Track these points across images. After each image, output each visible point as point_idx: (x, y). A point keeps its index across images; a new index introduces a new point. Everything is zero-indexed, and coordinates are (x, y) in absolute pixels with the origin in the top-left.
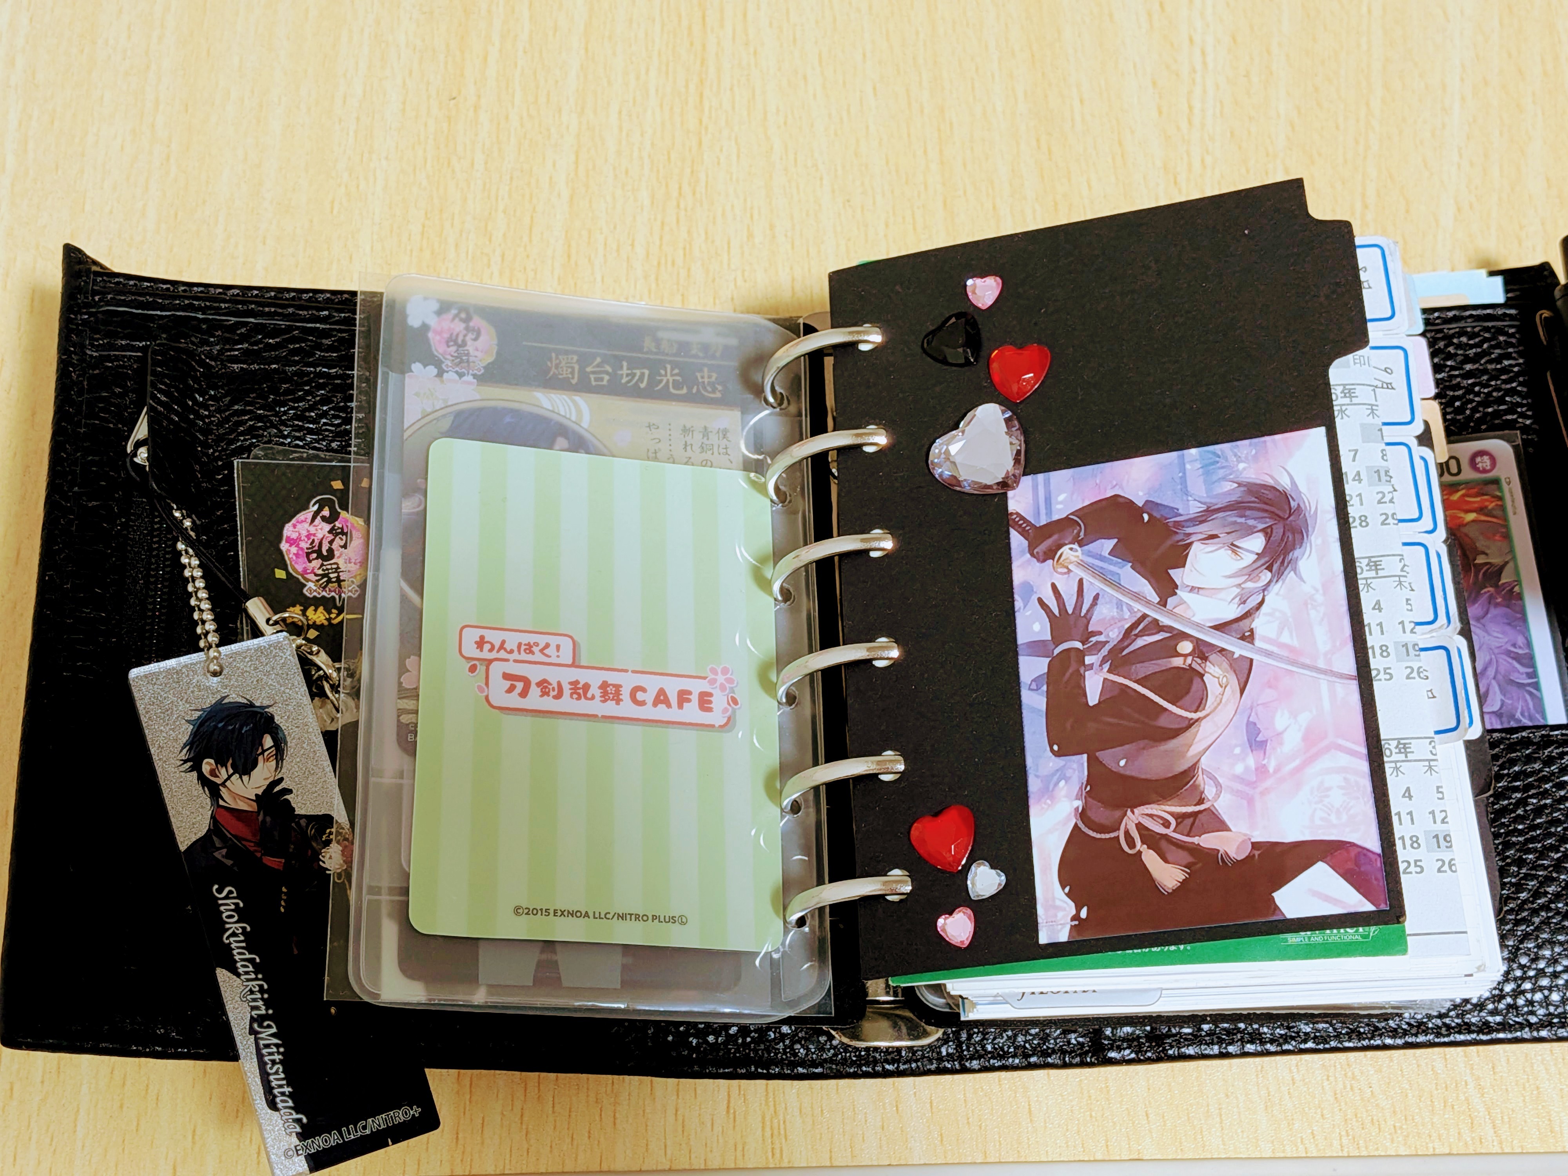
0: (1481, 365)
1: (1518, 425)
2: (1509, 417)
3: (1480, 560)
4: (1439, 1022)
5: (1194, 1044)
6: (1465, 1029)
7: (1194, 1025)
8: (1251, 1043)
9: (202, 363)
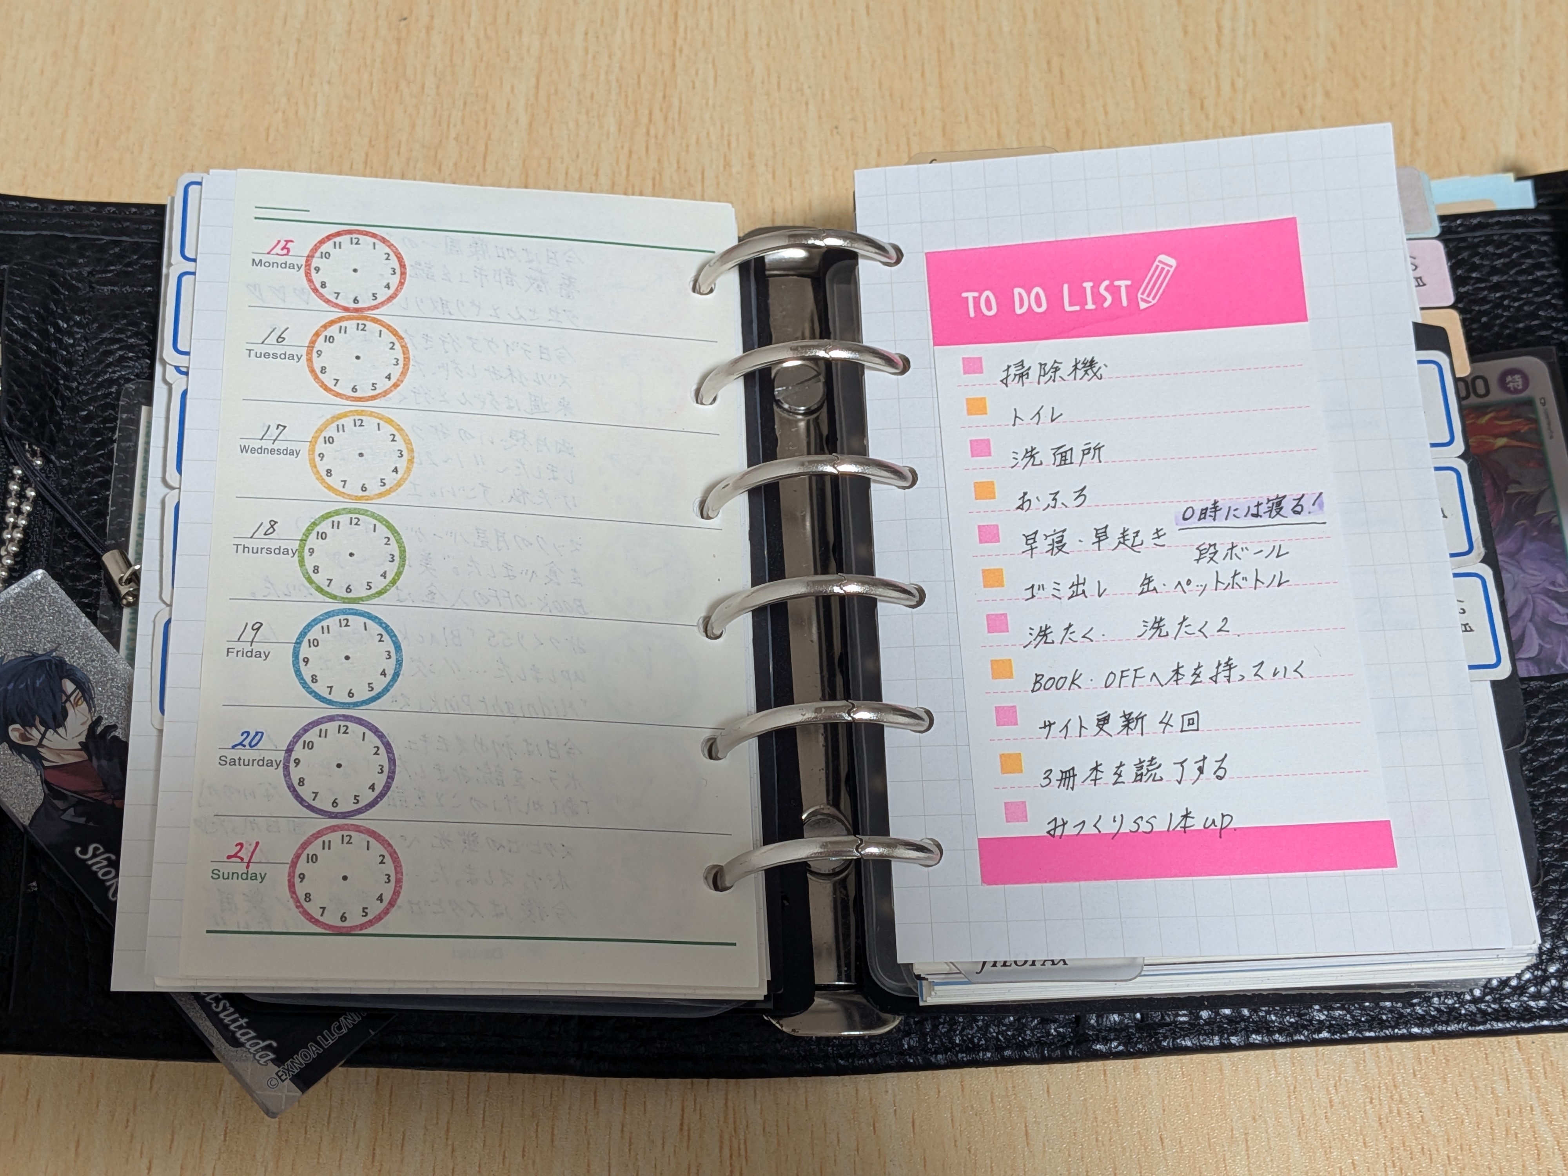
0: (1511, 276)
1: (1552, 342)
2: (1544, 333)
3: (1512, 490)
4: (1473, 1008)
5: (1192, 1034)
6: (1503, 1016)
7: (1191, 1013)
8: (1257, 1033)
9: (67, 285)
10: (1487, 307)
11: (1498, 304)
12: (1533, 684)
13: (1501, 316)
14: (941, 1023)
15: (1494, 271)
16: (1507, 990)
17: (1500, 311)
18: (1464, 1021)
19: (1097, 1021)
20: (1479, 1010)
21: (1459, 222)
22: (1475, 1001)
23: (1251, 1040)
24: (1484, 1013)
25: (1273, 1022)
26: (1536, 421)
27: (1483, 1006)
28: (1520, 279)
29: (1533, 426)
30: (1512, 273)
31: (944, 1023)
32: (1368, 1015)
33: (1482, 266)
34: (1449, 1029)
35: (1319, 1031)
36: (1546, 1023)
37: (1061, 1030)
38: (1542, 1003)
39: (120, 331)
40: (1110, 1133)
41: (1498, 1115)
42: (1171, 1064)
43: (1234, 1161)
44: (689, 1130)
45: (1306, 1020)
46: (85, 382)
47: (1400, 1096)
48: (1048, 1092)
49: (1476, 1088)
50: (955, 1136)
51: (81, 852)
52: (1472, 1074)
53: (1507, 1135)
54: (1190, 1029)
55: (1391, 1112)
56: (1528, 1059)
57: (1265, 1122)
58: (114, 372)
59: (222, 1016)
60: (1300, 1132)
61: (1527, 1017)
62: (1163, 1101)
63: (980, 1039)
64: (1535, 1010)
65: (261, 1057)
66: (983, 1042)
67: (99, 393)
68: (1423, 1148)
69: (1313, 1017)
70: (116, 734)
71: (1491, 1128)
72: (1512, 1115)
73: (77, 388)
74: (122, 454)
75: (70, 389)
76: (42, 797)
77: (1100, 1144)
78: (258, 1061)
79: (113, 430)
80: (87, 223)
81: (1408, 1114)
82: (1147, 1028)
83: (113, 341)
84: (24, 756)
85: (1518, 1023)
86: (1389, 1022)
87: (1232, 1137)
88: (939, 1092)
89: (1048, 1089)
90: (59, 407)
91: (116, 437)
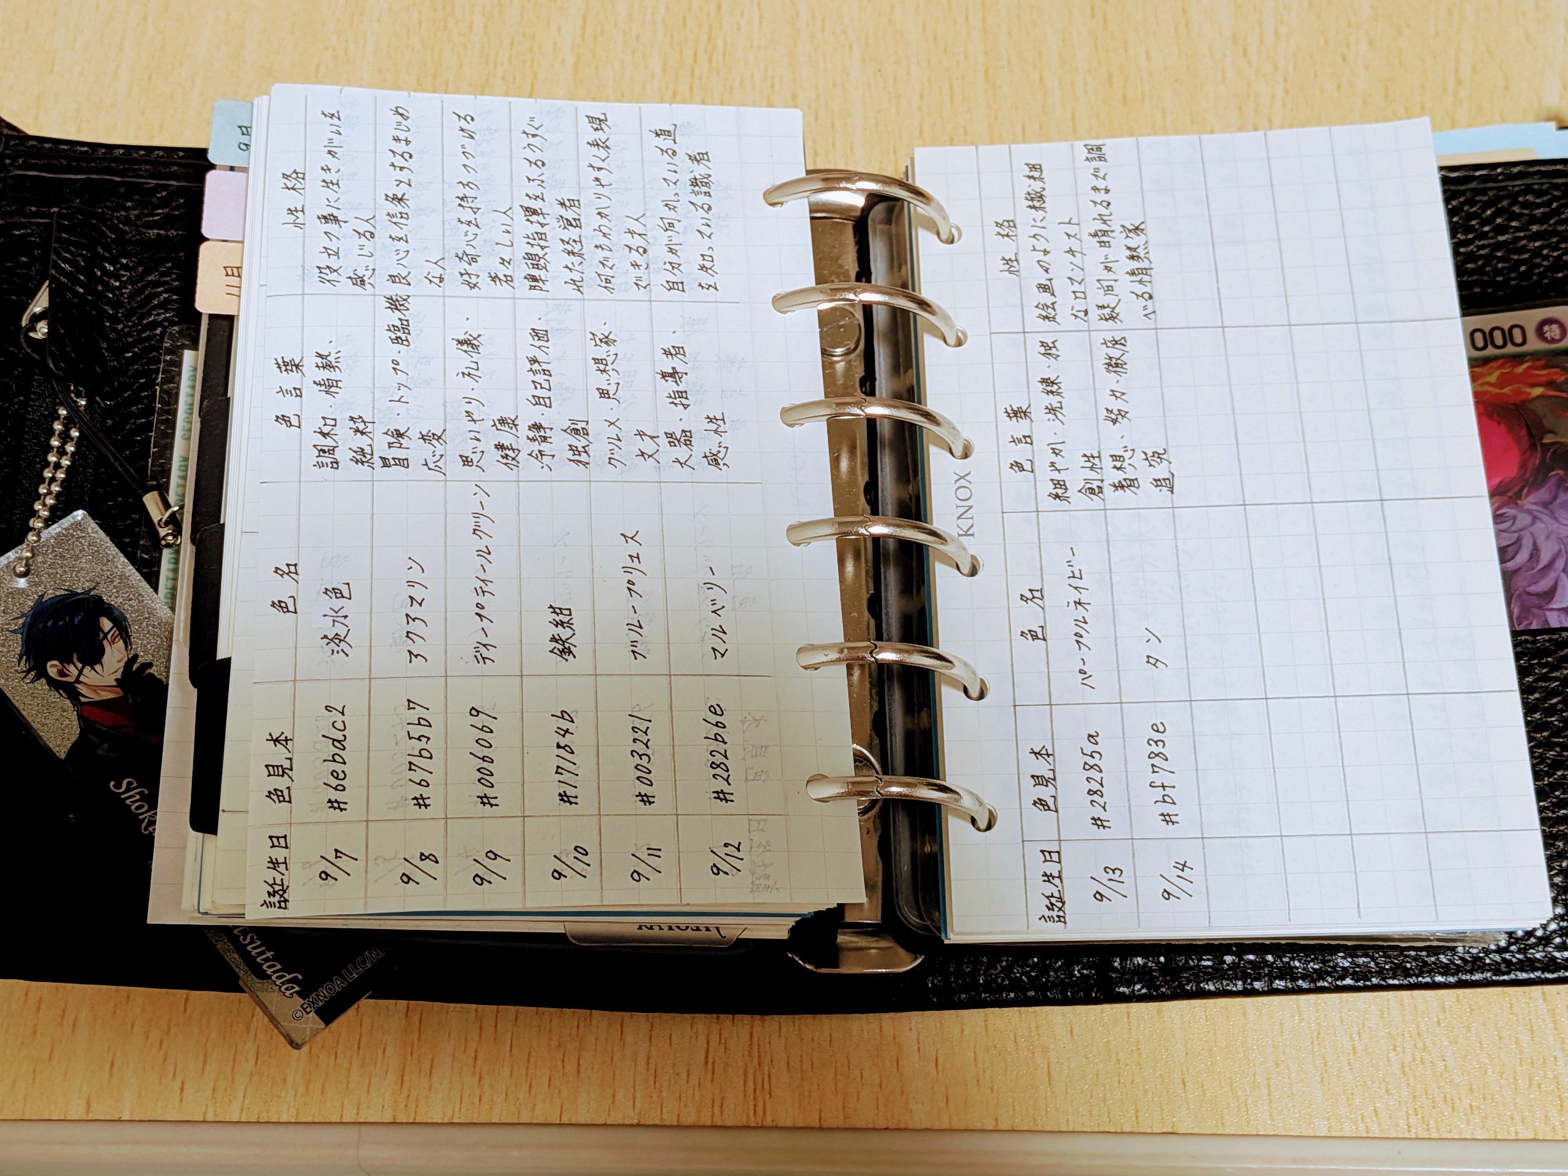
3: (1547, 440)
4: (1497, 958)
5: (1215, 978)
6: (1528, 966)
7: (1215, 957)
8: (1281, 979)
9: (114, 229)
10: (1526, 256)
11: (1537, 253)
13: (1540, 265)
14: (965, 964)
16: (1533, 940)
17: (1538, 260)
18: (1488, 971)
19: (1121, 964)
20: (1504, 959)
21: (1499, 170)
22: (1500, 950)
23: (1275, 986)
24: (1508, 962)
25: (1297, 968)
27: (1507, 956)
30: (1552, 222)
31: (968, 964)
32: (1392, 962)
33: (1522, 215)
34: (1473, 978)
35: (1343, 978)
37: (1085, 972)
39: (163, 274)
40: (1133, 1074)
41: (1521, 1065)
42: (1194, 1008)
43: (1256, 1106)
44: (713, 1064)
45: (1329, 967)
46: (130, 324)
47: (1424, 1044)
48: (1071, 1033)
49: (1500, 1038)
50: (977, 1075)
52: (1496, 1025)
53: (1530, 1085)
54: (1213, 974)
55: (1414, 1060)
56: (1553, 1010)
57: (1288, 1068)
58: (159, 315)
59: (249, 948)
60: (1322, 1078)
61: (1552, 968)
62: (1186, 1044)
63: (1003, 980)
64: (1559, 961)
65: (286, 989)
66: (1007, 982)
67: (144, 335)
68: (1445, 1097)
69: (1337, 963)
70: (152, 671)
71: (1515, 1078)
72: (1535, 1065)
73: (123, 329)
74: (165, 396)
75: (116, 331)
76: (78, 732)
77: (1122, 1086)
78: (284, 993)
79: (157, 371)
80: (137, 167)
81: (1431, 1062)
82: (1171, 972)
83: (157, 284)
84: (61, 692)
85: (1543, 973)
86: (1413, 970)
87: (1254, 1082)
88: (963, 1031)
89: (1071, 1030)
90: (104, 349)
91: (159, 380)
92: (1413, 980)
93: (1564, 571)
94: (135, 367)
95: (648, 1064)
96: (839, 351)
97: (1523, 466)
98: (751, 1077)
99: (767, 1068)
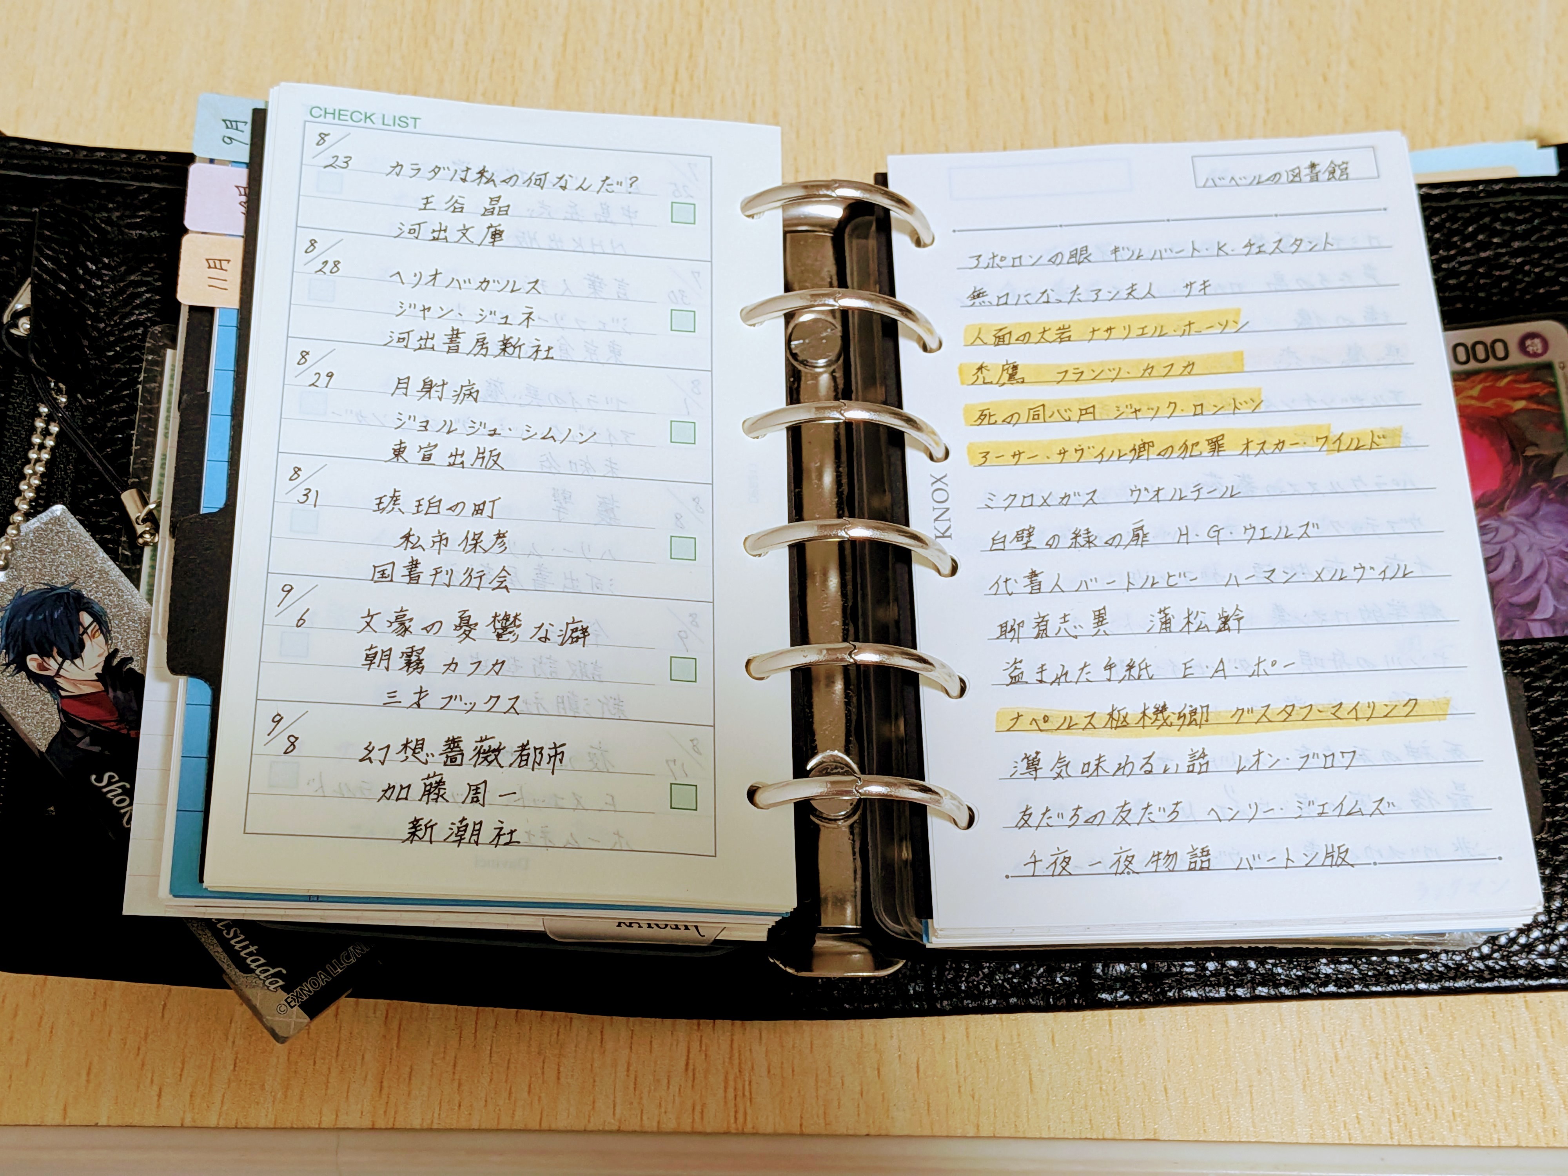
0: (1531, 242)
3: (1529, 453)
4: (1480, 965)
5: (1198, 984)
6: (1511, 973)
7: (1197, 964)
8: (1264, 985)
9: (96, 228)
10: (1508, 272)
11: (1519, 268)
12: (1547, 644)
13: (1522, 281)
14: (947, 970)
15: (1515, 236)
16: (1516, 948)
17: (1520, 277)
18: (1471, 978)
19: (1103, 971)
20: (1487, 966)
21: (1481, 187)
22: (1483, 958)
23: (1257, 992)
24: (1491, 970)
25: (1280, 975)
26: (1554, 385)
27: (1490, 963)
28: (1541, 245)
29: (1552, 389)
30: (1533, 239)
31: (949, 970)
32: (1375, 969)
33: (1503, 231)
34: (1456, 985)
35: (1325, 984)
36: (1553, 981)
37: (1067, 979)
38: (1551, 961)
39: (145, 274)
40: (1115, 1082)
41: (1504, 1073)
42: (1176, 1015)
43: (1238, 1113)
44: (694, 1070)
46: (112, 323)
47: (1406, 1052)
48: (1053, 1041)
49: (1483, 1045)
50: (959, 1082)
51: (95, 780)
52: (1479, 1032)
53: (1513, 1092)
54: (1196, 980)
55: (1396, 1067)
56: (1536, 1018)
57: (1270, 1075)
58: (141, 314)
59: (233, 942)
60: (1305, 1086)
61: (1535, 975)
62: (1168, 1051)
63: (985, 986)
64: (1542, 968)
65: (270, 983)
67: (125, 335)
68: (1428, 1104)
69: (1320, 970)
70: (132, 666)
71: (1498, 1086)
72: (1518, 1073)
73: (105, 328)
74: (146, 395)
75: (98, 330)
76: (59, 725)
77: (1104, 1093)
78: (268, 988)
79: (139, 371)
80: (118, 169)
81: (1414, 1070)
82: (1153, 978)
83: (138, 284)
84: (42, 685)
85: (1526, 980)
86: (1396, 976)
87: (1236, 1089)
88: (944, 1038)
89: (1053, 1037)
90: (86, 346)
91: (141, 378)
92: (1395, 987)
93: (1547, 582)
94: (117, 366)
95: (628, 1070)
96: (822, 362)
97: (1506, 478)
98: (731, 1083)
99: (747, 1075)
